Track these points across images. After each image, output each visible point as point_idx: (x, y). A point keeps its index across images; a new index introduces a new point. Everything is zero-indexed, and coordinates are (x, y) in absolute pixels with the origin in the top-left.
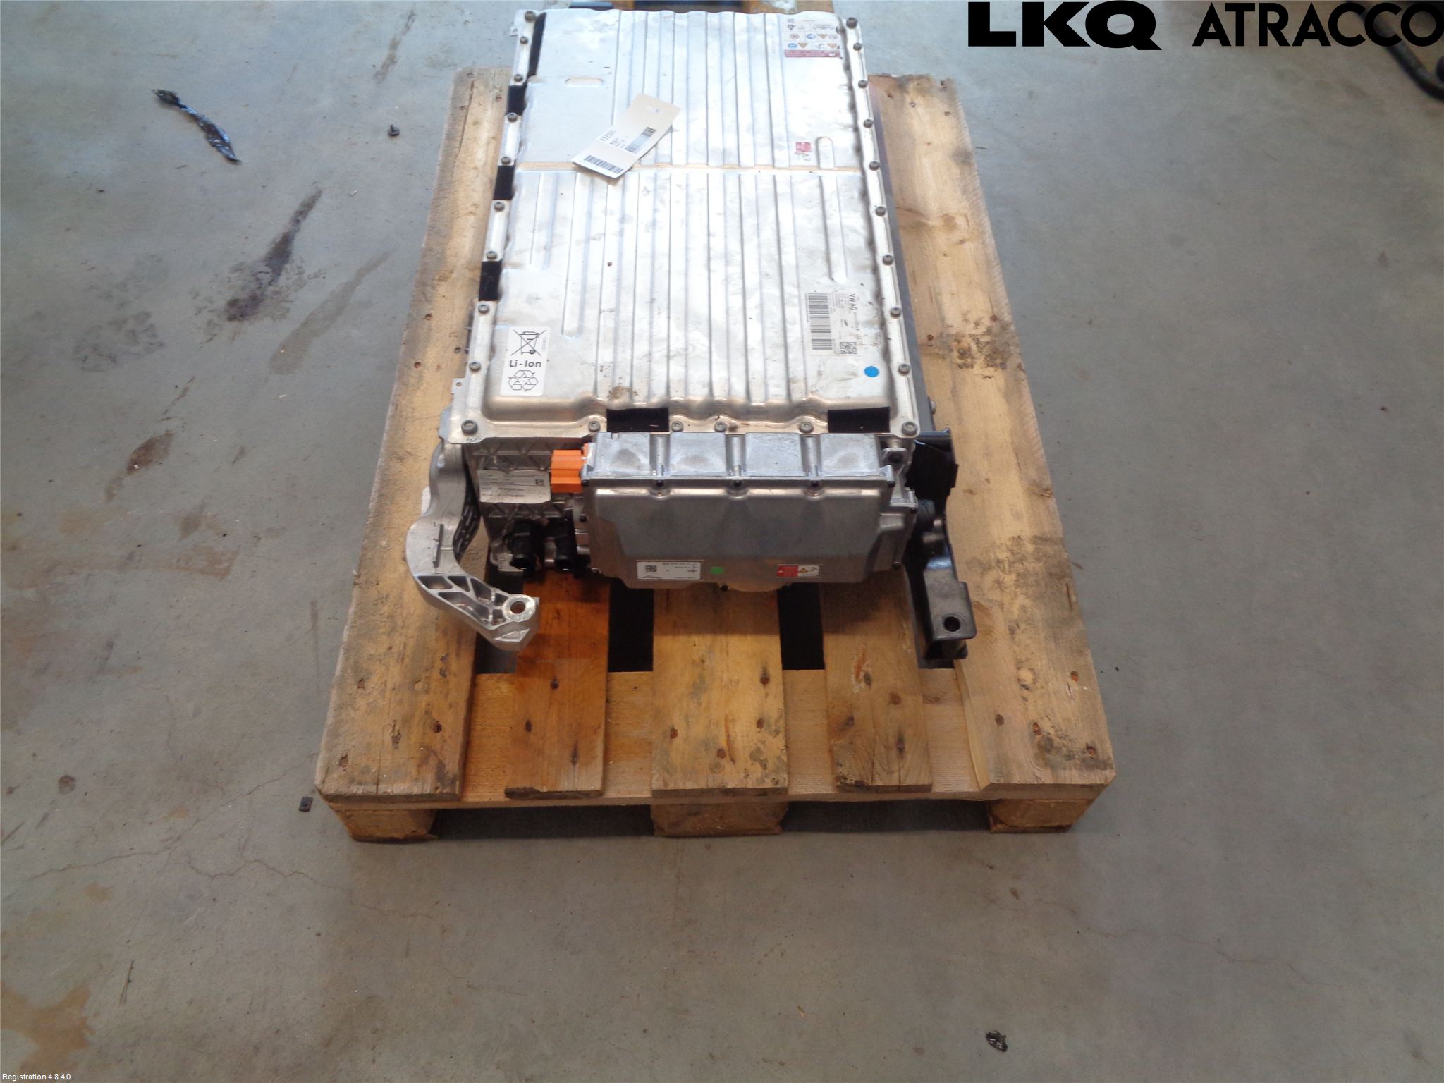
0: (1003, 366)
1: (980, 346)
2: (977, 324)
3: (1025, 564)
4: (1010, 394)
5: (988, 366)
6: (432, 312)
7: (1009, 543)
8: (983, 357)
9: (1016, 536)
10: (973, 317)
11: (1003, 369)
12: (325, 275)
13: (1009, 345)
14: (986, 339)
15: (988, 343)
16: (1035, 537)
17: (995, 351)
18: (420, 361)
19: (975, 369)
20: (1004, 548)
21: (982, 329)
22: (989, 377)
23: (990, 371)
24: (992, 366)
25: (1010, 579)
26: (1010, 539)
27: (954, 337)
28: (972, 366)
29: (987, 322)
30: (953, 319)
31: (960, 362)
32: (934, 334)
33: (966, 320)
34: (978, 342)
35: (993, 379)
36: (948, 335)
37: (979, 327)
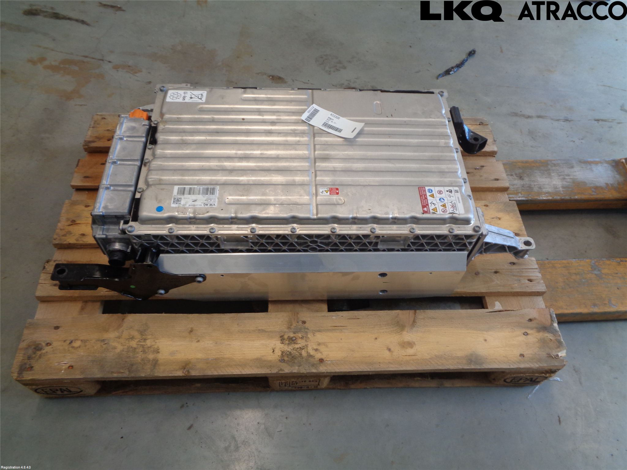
0: (282, 361)
1: (299, 350)
2: (316, 350)
3: (141, 353)
4: (259, 360)
5: (283, 352)
7: (156, 346)
8: (289, 350)
9: (160, 351)
10: (322, 348)
11: (280, 360)
13: (299, 366)
14: (304, 354)
15: (300, 354)
16: (158, 361)
17: (294, 358)
19: (280, 344)
20: (154, 343)
21: (312, 353)
23: (278, 353)
24: (282, 354)
25: (134, 344)
27: (305, 336)
28: (282, 343)
29: (318, 356)
30: (320, 337)
31: (286, 337)
32: (307, 325)
33: (319, 344)
34: (301, 349)
35: (272, 354)
36: (307, 333)
37: (314, 351)
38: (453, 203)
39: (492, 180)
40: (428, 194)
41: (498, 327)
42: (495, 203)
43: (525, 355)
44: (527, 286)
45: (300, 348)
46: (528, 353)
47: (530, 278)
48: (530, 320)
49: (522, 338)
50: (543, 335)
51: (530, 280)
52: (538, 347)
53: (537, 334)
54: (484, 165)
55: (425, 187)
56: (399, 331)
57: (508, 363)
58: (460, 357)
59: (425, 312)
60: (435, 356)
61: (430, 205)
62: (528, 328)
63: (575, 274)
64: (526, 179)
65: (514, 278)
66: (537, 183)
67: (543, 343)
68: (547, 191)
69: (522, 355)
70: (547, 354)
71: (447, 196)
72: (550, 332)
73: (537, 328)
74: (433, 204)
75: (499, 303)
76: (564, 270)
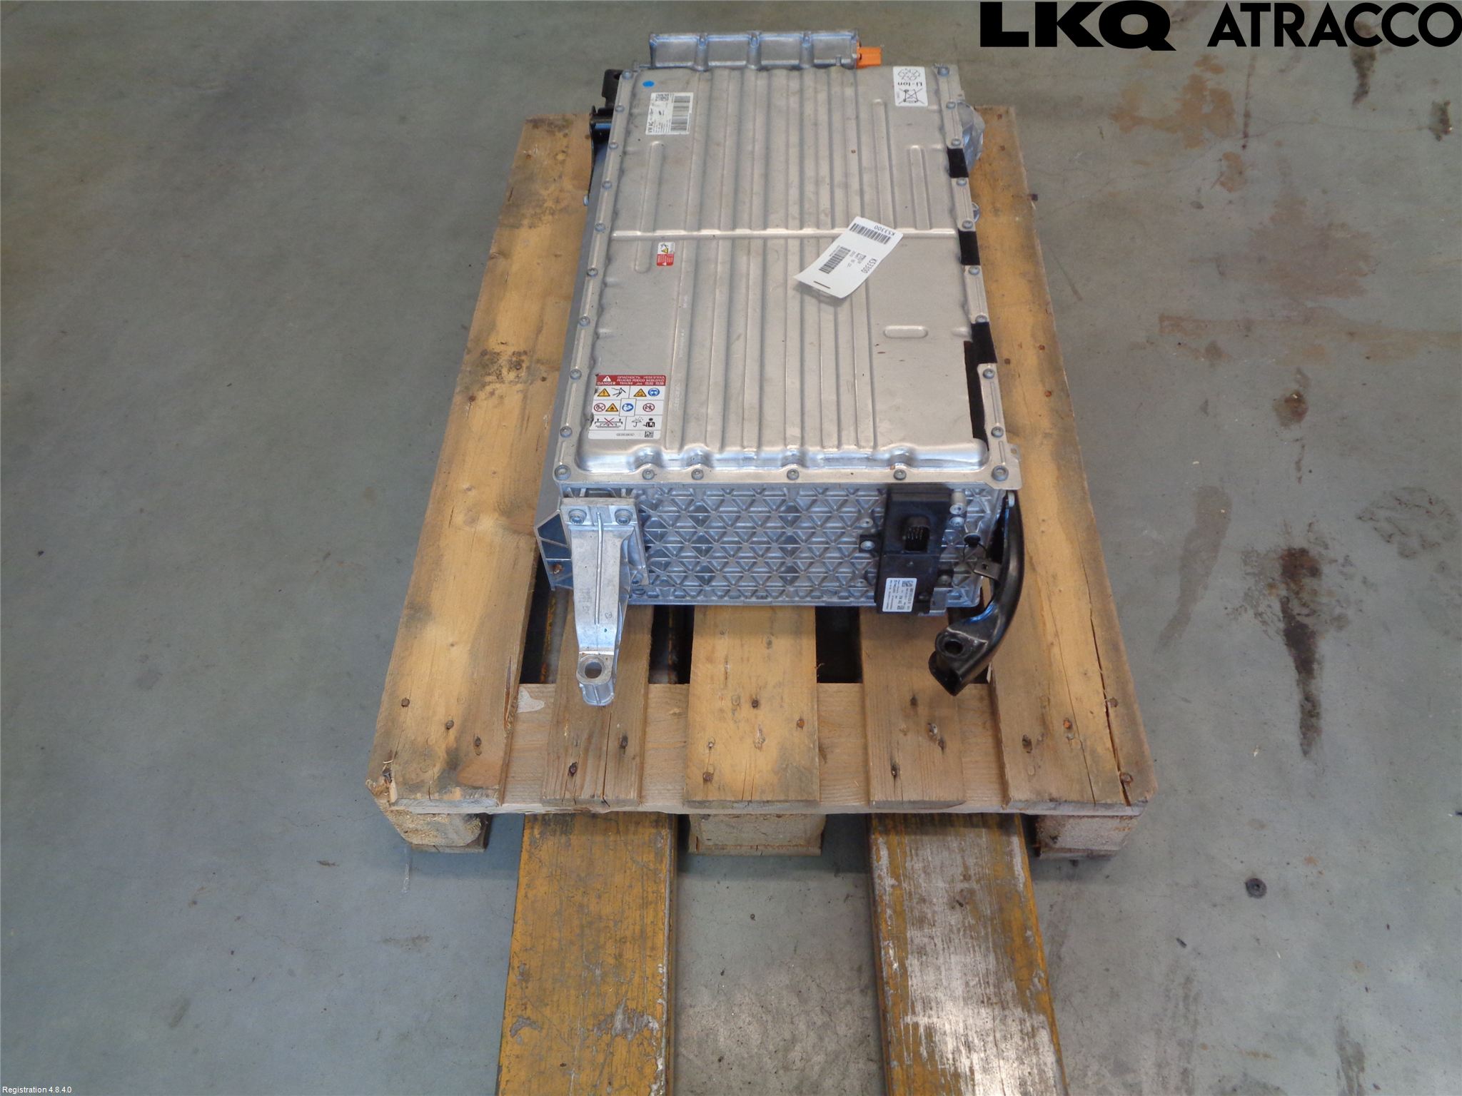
0: (484, 353)
1: (498, 372)
2: (492, 394)
3: (533, 212)
4: (492, 327)
5: (498, 354)
6: (1047, 399)
7: (540, 225)
8: (500, 361)
9: (533, 228)
10: (495, 400)
11: (486, 350)
12: (1226, 611)
13: (470, 372)
14: (488, 379)
15: (489, 374)
16: (518, 228)
17: (485, 366)
18: (1041, 351)
19: (512, 351)
20: (545, 222)
21: (488, 389)
22: (502, 343)
23: (498, 349)
24: (495, 353)
25: (549, 204)
26: (538, 226)
27: (521, 380)
28: (514, 354)
29: (481, 395)
30: (513, 399)
31: (524, 357)
32: (539, 383)
33: (501, 397)
34: (499, 376)
35: (499, 342)
36: (525, 382)
37: (491, 390)
38: (619, 424)
39: (891, 759)
40: (646, 389)
41: (475, 675)
42: (812, 746)
43: (405, 709)
44: (559, 758)
45: (501, 374)
46: (409, 718)
47: (579, 771)
48: (478, 743)
49: (441, 716)
50: (439, 757)
51: (573, 771)
52: (414, 740)
53: (444, 747)
54: (947, 750)
55: (664, 385)
56: (501, 507)
57: (398, 674)
58: (430, 594)
59: (531, 551)
60: (442, 555)
61: (618, 387)
62: (462, 732)
63: (621, 955)
64: (954, 918)
65: (585, 736)
66: (940, 945)
67: (424, 753)
68: (910, 969)
69: (405, 703)
70: (396, 753)
71: (636, 417)
72: (442, 773)
73: (457, 749)
74: (620, 393)
75: (539, 708)
76: (634, 930)
